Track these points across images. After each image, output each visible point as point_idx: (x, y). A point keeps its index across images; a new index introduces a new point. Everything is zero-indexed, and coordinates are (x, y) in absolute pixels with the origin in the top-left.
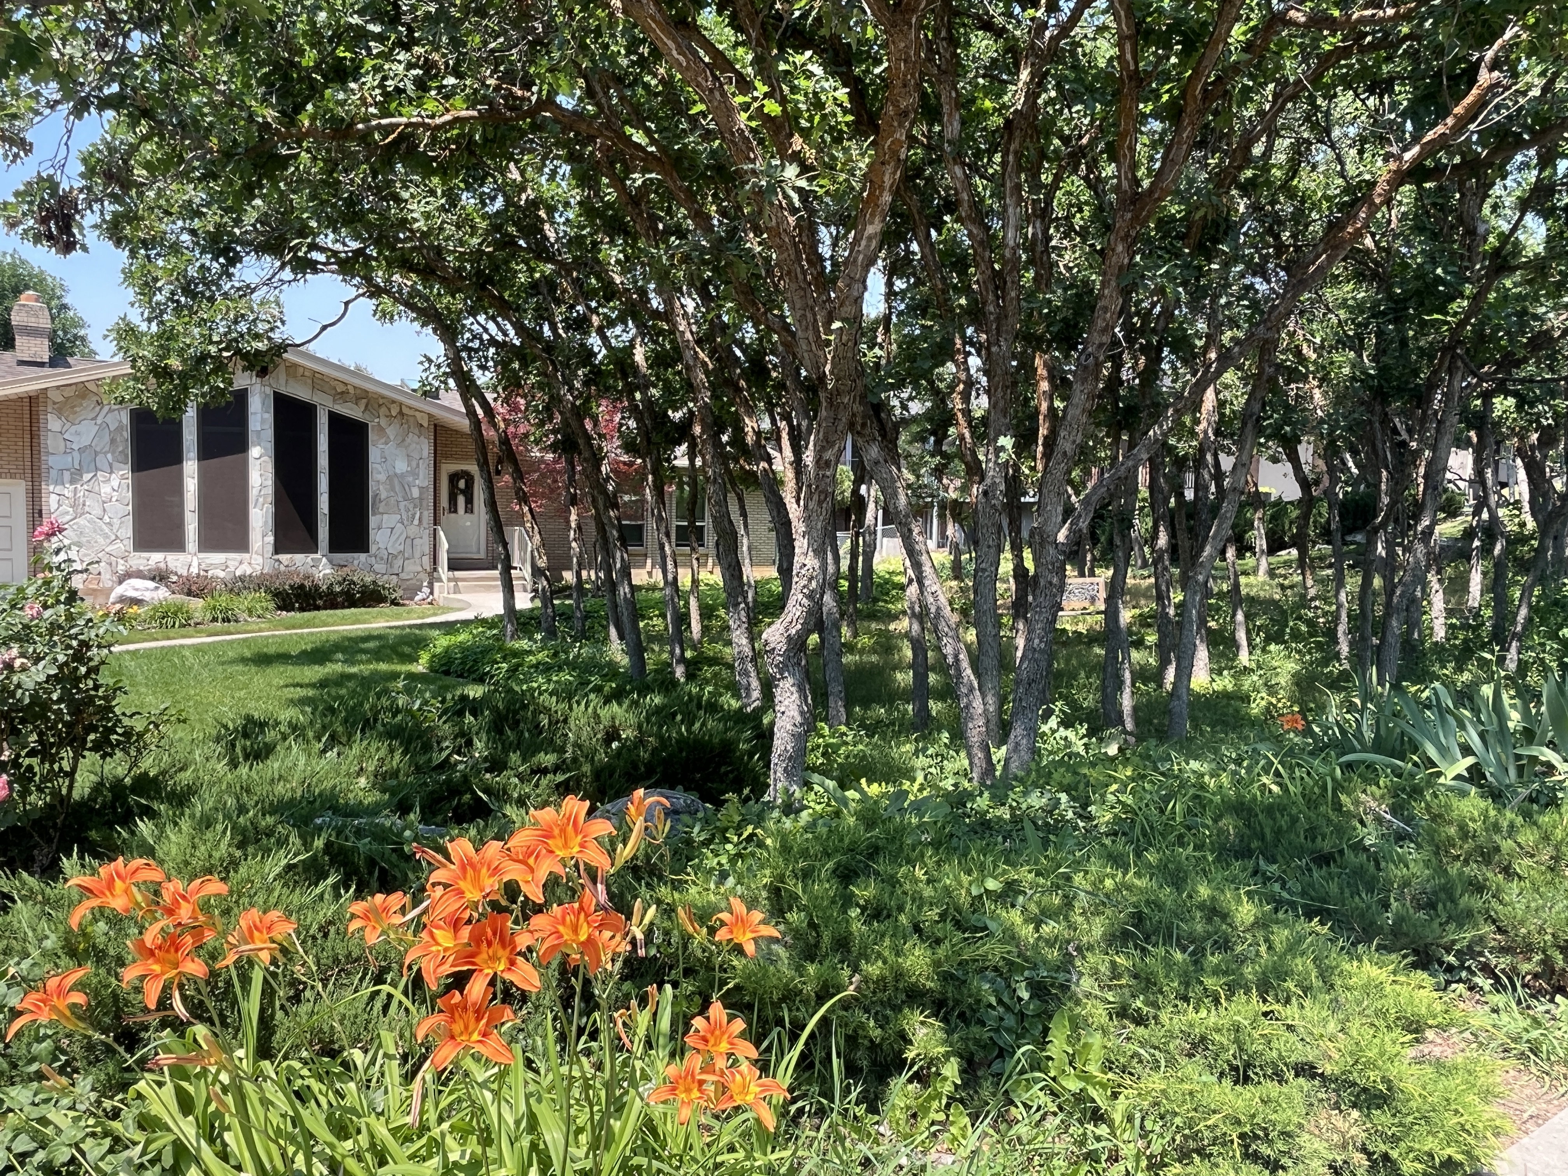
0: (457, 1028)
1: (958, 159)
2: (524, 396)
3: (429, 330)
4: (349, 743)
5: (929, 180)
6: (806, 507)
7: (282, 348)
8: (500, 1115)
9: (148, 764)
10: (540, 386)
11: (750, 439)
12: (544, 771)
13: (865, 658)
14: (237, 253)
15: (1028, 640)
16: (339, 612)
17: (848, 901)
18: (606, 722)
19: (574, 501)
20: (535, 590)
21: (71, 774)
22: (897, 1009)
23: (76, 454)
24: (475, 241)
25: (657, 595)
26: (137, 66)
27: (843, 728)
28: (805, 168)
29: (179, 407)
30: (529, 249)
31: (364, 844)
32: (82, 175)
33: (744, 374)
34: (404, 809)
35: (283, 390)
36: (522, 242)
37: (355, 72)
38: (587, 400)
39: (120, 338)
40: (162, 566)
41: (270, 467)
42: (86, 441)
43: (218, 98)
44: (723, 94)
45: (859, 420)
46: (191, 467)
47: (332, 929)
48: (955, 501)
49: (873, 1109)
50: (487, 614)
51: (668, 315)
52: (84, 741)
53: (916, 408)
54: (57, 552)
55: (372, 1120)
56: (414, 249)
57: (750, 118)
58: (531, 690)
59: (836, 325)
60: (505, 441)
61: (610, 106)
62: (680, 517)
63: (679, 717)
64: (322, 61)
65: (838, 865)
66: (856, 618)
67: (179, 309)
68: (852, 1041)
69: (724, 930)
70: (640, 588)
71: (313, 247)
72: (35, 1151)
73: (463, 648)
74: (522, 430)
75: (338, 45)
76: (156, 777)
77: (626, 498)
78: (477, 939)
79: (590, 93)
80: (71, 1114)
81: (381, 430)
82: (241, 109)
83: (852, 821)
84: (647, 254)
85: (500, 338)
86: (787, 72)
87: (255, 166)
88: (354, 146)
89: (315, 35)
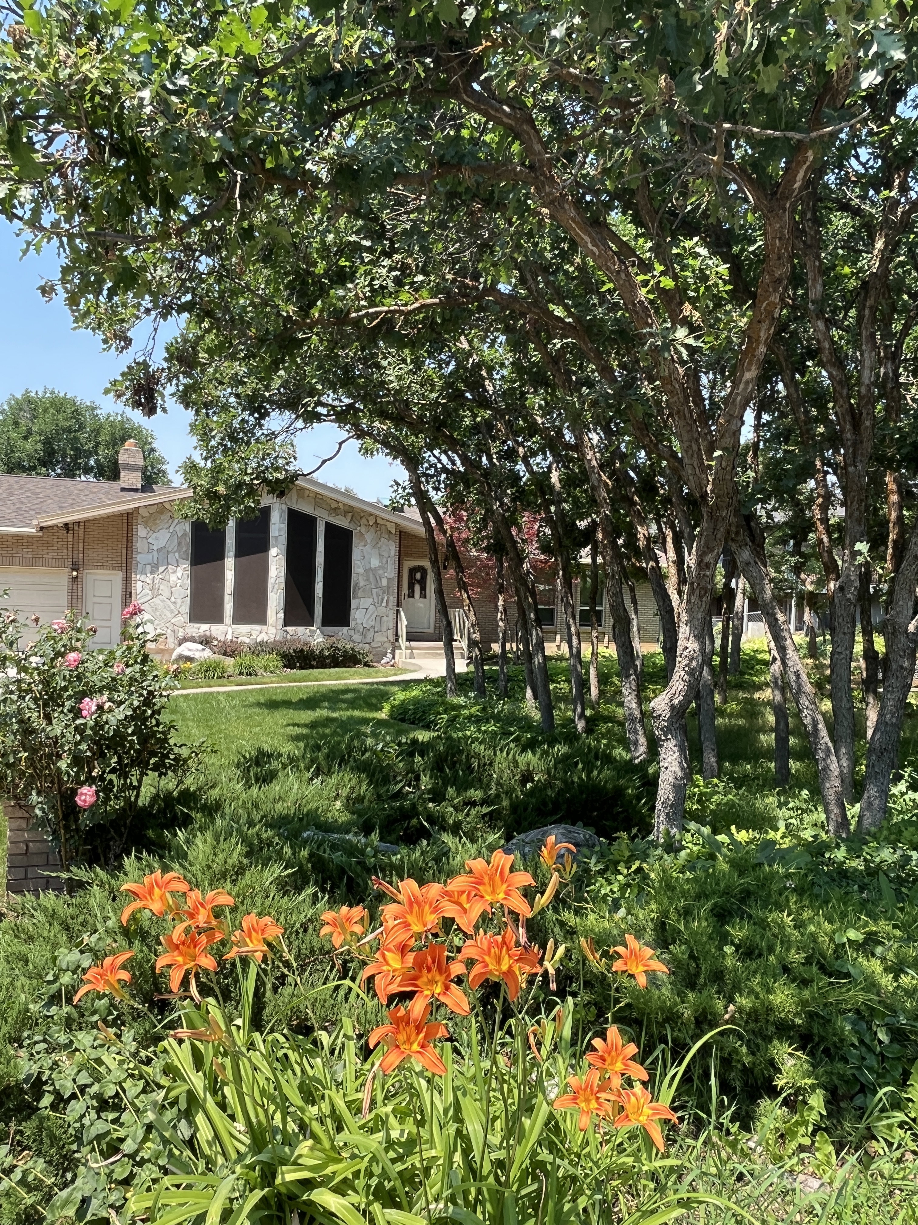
0: (402, 1037)
1: (820, 314)
2: (466, 511)
3: (398, 461)
4: (329, 773)
5: (794, 334)
6: (689, 601)
7: (296, 476)
8: (432, 1101)
9: (190, 782)
10: (479, 502)
11: (642, 543)
12: (473, 804)
13: (733, 721)
14: (266, 409)
15: (881, 715)
16: (326, 670)
17: (725, 939)
18: (522, 767)
19: (501, 589)
20: (470, 658)
21: (138, 788)
22: (769, 1040)
23: (155, 553)
24: (434, 395)
25: (564, 664)
26: (203, 281)
27: (715, 780)
28: (693, 329)
29: (224, 521)
30: (474, 400)
31: (338, 857)
32: (166, 359)
33: (637, 492)
34: (367, 829)
35: (295, 507)
36: (468, 395)
37: (352, 277)
38: (514, 513)
39: (186, 472)
40: (208, 633)
41: (283, 563)
42: (161, 543)
43: (257, 300)
44: (628, 275)
45: (734, 529)
46: (230, 562)
47: (311, 928)
48: (811, 593)
49: (746, 1127)
50: (434, 675)
51: (578, 447)
52: (148, 763)
53: (780, 517)
54: (137, 627)
55: (333, 1093)
56: (389, 402)
57: (648, 292)
58: (466, 737)
59: (717, 453)
60: (451, 544)
61: (538, 290)
62: (583, 603)
63: (580, 766)
64: (329, 270)
65: (715, 905)
66: (726, 687)
67: (226, 449)
68: (726, 1063)
69: (620, 961)
70: (550, 658)
71: (319, 403)
72: (93, 1084)
73: (416, 701)
74: (464, 535)
75: (341, 257)
76: (195, 791)
77: (541, 587)
78: (419, 964)
79: (522, 281)
80: (118, 1057)
81: (361, 535)
82: (272, 307)
83: (725, 867)
84: (563, 400)
85: (450, 466)
86: (678, 255)
87: (280, 347)
88: (349, 329)
89: (324, 249)
